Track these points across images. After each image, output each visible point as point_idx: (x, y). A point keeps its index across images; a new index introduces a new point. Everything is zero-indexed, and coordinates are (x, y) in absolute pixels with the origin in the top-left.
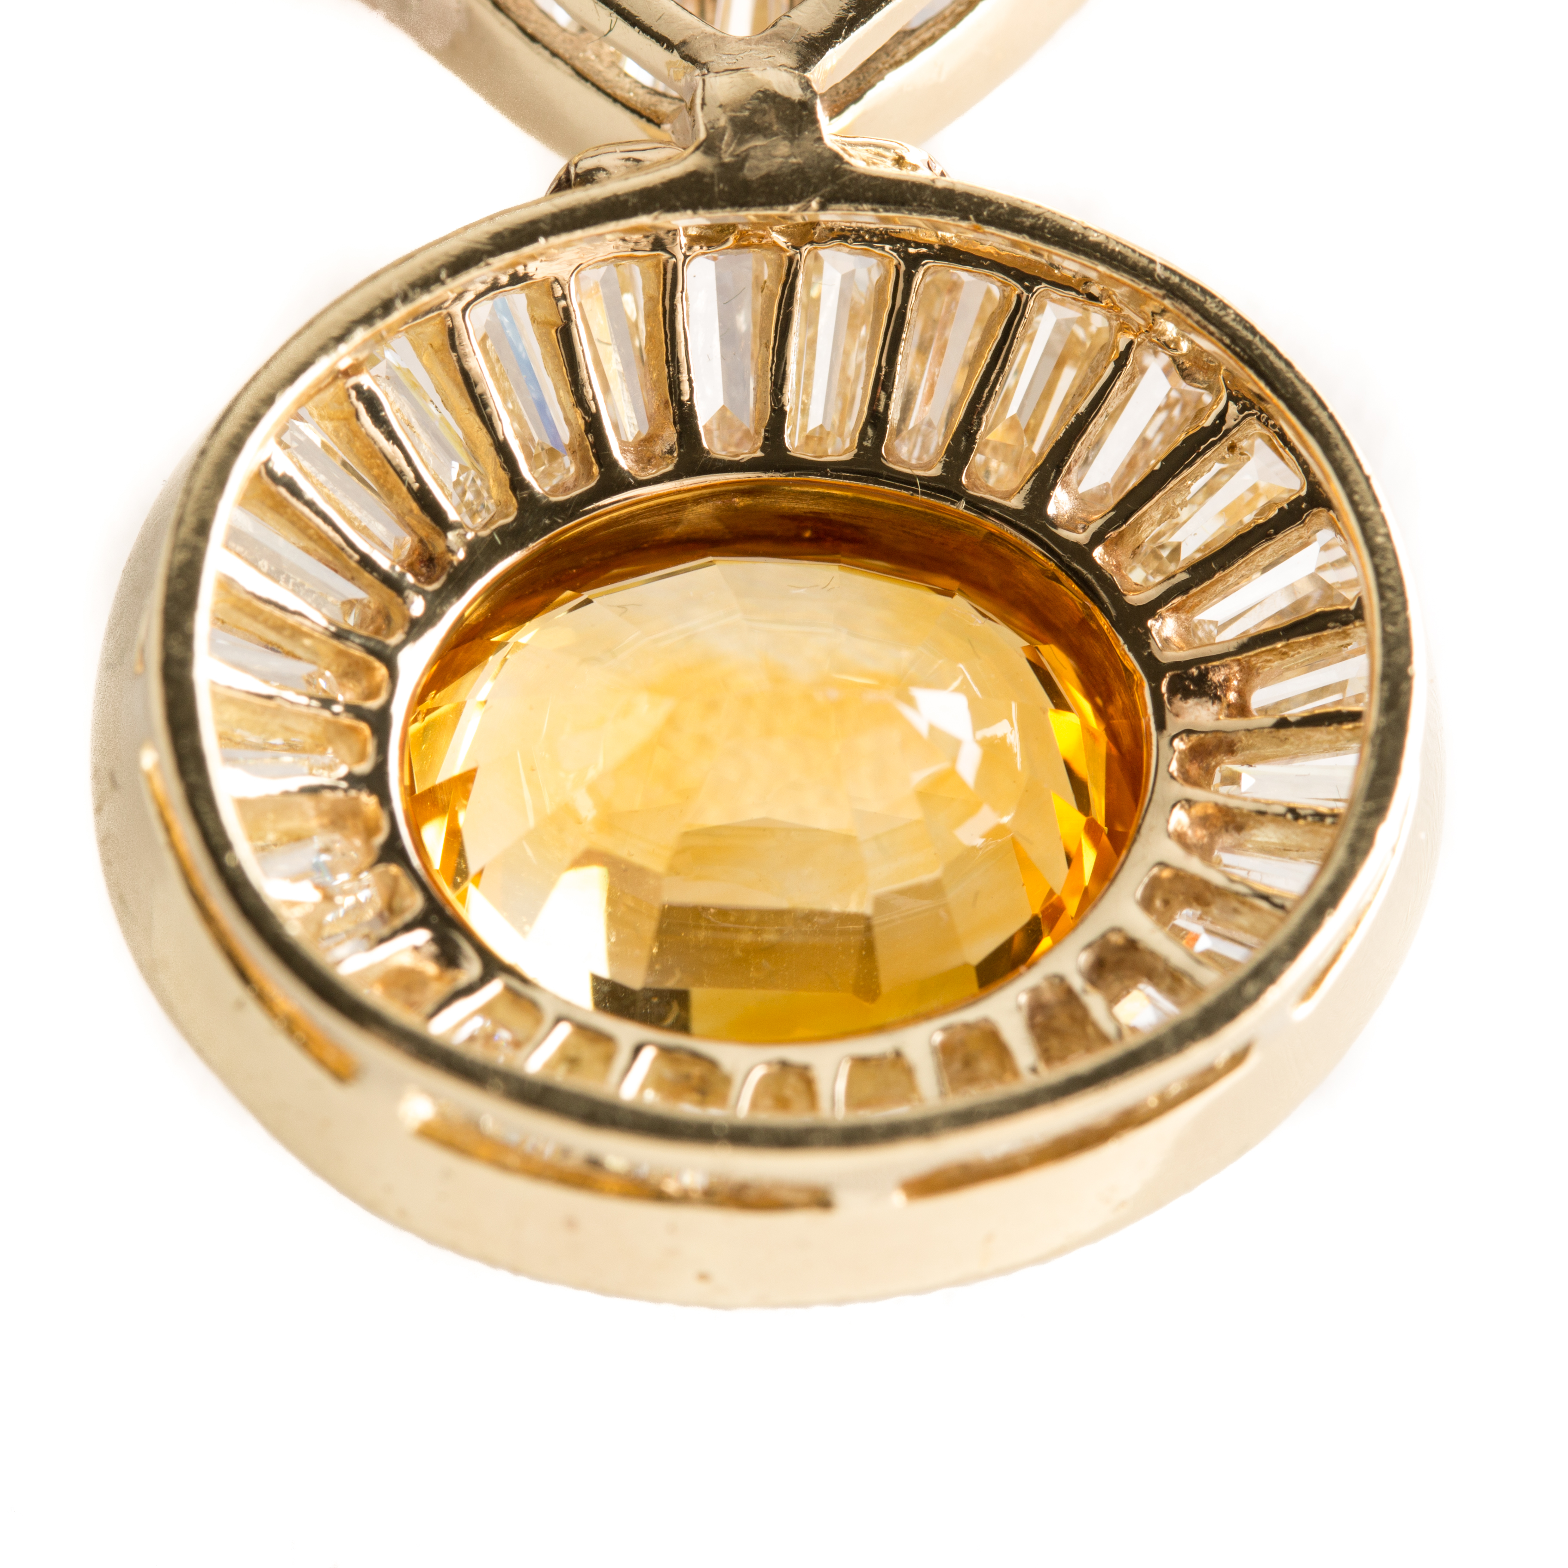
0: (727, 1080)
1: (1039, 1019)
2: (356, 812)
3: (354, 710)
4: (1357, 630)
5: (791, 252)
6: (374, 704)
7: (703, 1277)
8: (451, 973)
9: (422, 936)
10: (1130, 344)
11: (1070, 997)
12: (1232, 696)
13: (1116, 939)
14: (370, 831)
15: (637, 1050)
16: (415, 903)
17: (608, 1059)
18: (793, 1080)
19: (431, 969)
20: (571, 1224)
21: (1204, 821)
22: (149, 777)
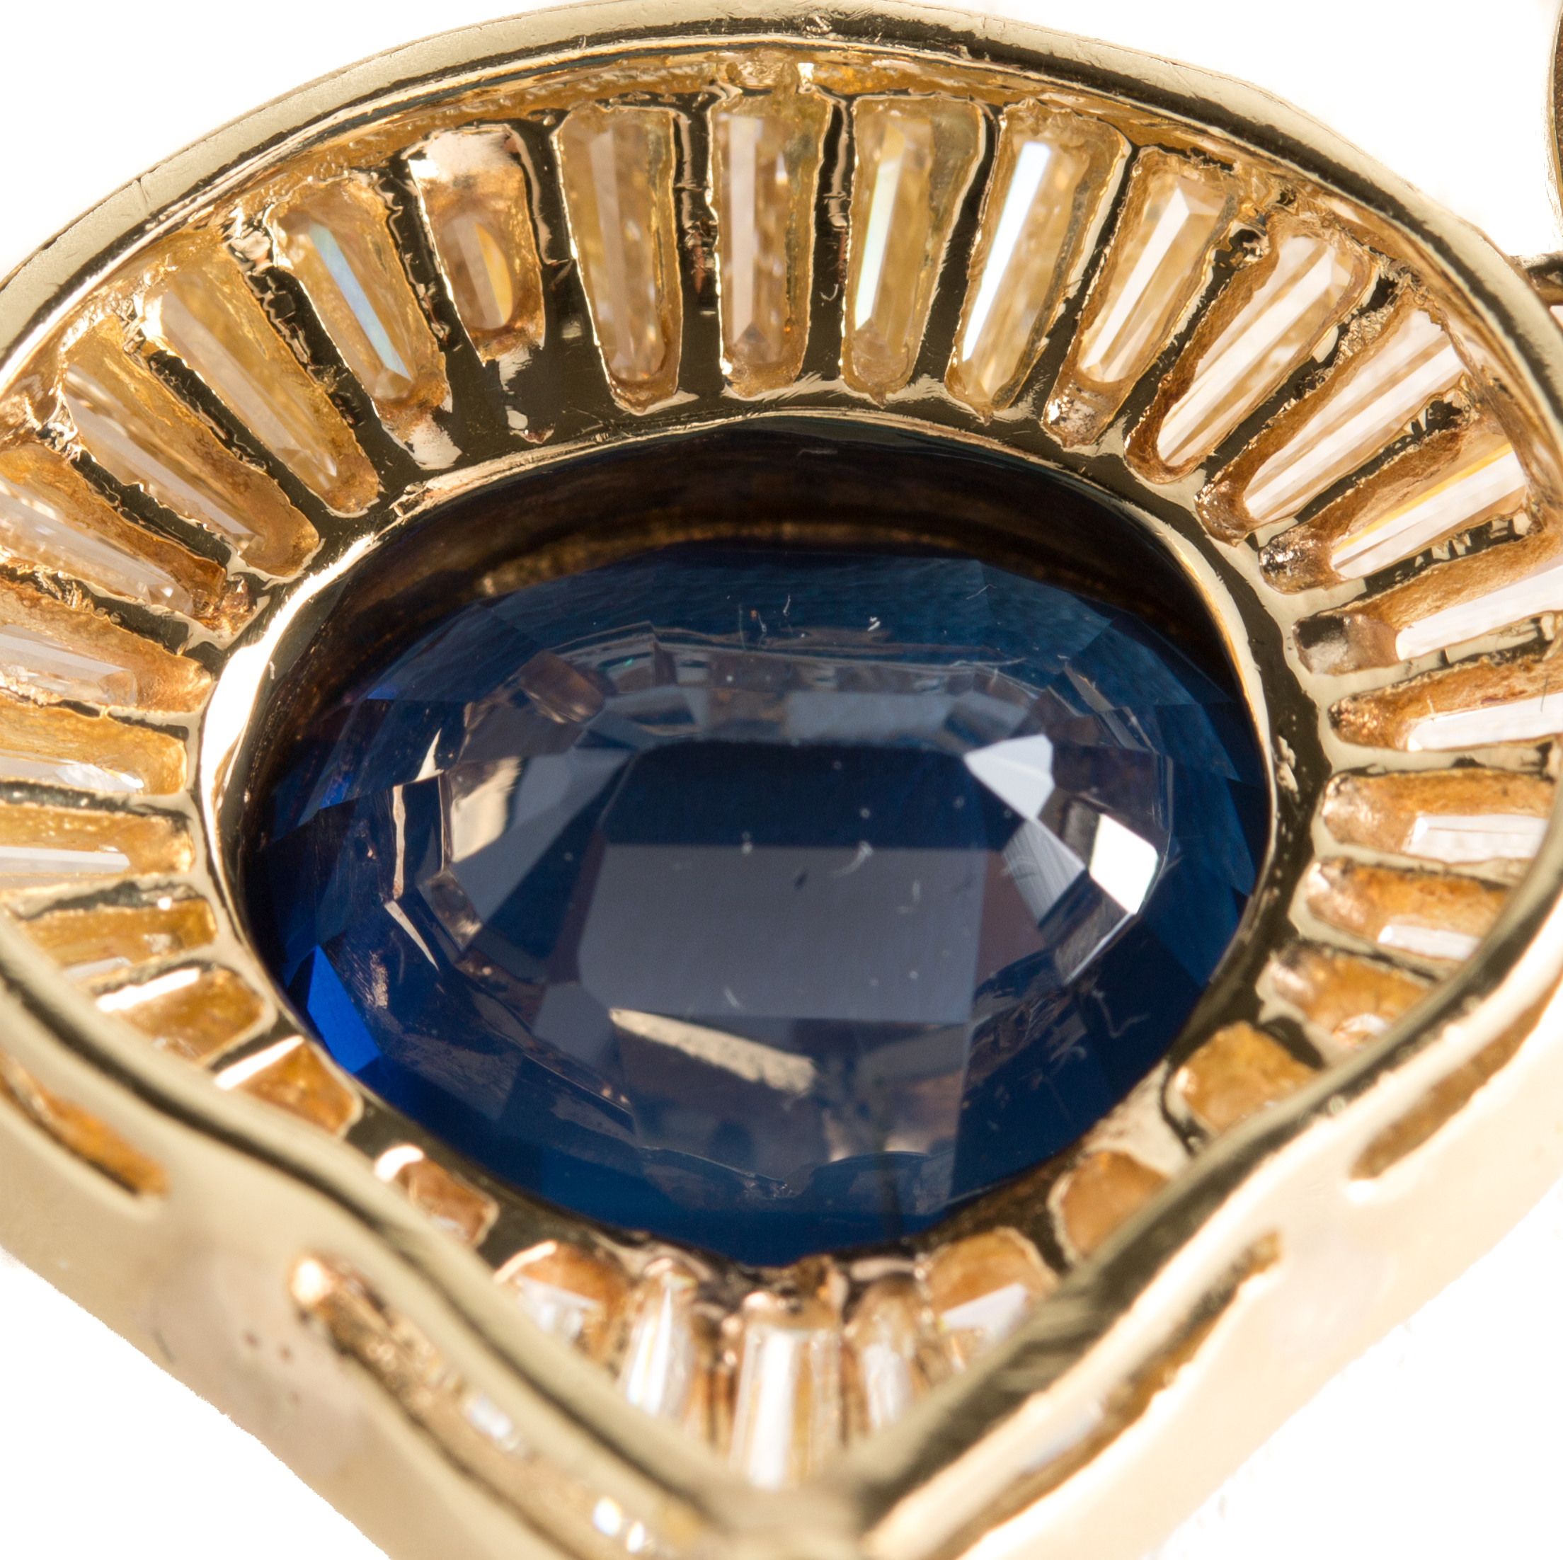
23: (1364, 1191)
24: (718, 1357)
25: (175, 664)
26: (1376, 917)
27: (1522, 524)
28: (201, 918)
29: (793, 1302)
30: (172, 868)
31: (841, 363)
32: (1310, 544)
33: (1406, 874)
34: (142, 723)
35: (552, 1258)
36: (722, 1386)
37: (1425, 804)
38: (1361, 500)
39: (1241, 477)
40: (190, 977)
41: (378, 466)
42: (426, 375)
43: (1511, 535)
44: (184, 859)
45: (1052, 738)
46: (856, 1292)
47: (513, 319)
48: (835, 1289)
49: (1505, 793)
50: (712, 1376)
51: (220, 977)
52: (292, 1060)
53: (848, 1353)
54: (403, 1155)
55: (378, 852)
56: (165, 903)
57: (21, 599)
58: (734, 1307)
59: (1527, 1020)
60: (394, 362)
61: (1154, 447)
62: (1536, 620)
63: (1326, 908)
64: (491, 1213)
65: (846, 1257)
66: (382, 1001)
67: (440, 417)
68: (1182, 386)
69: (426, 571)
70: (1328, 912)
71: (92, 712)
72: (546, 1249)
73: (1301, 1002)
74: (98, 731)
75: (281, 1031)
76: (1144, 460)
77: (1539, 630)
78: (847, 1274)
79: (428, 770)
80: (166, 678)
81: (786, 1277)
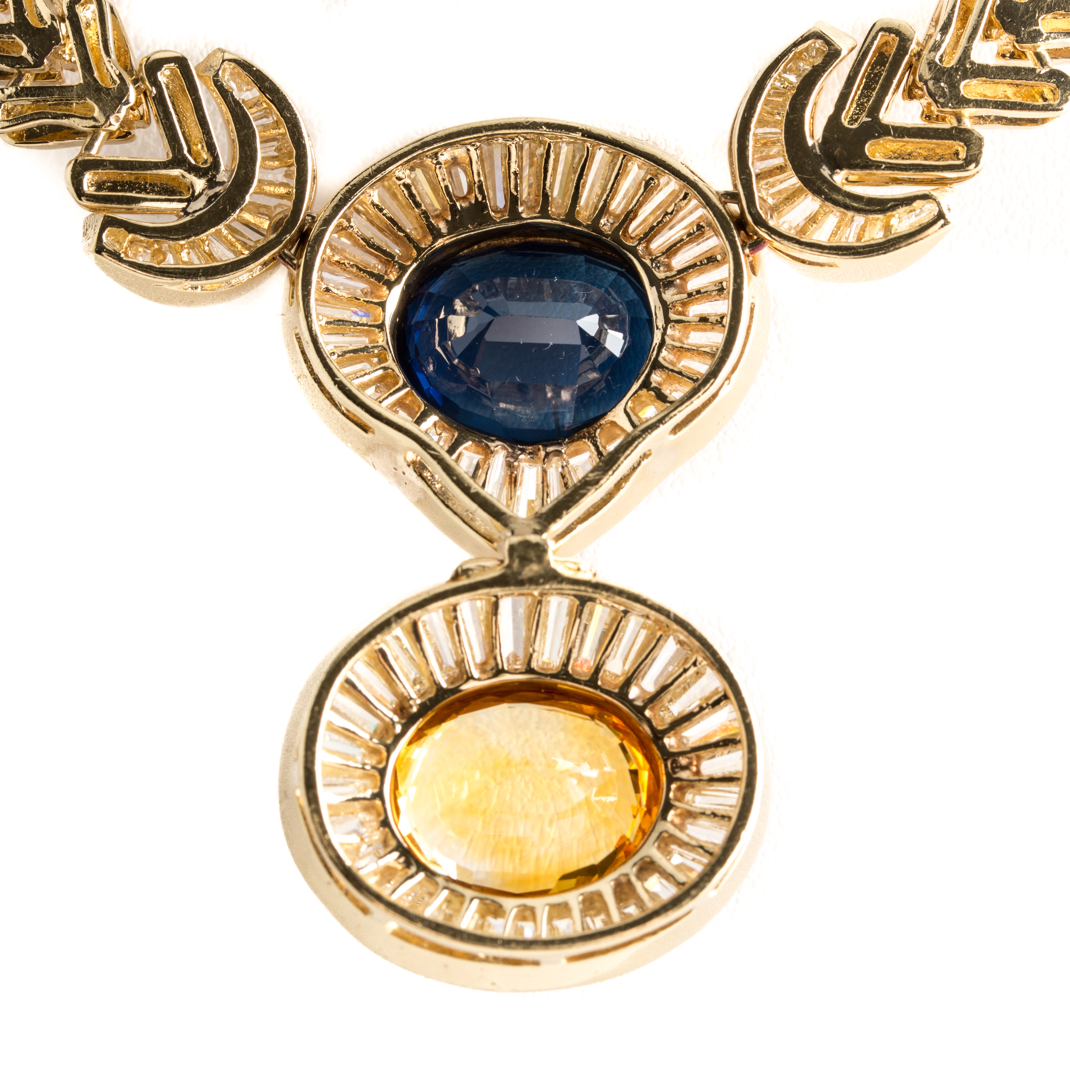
0: (504, 912)
1: (618, 889)
2: (374, 807)
3: (373, 767)
4: (739, 746)
5: (540, 598)
6: (381, 766)
7: (493, 984)
8: (407, 870)
9: (396, 854)
10: (661, 636)
11: (629, 882)
12: (694, 769)
13: (648, 860)
14: (379, 815)
15: (472, 900)
16: (393, 843)
17: (462, 903)
18: (528, 913)
19: (400, 867)
20: (446, 966)
21: (680, 815)
22: (298, 798)
23: (672, 437)
24: (512, 473)
25: (380, 286)
26: (679, 360)
27: (719, 257)
28: (385, 355)
29: (532, 456)
30: (378, 342)
31: (549, 209)
32: (666, 260)
33: (688, 350)
34: (371, 302)
35: (471, 445)
36: (513, 479)
37: (694, 330)
38: (679, 249)
39: (649, 242)
40: (381, 372)
41: (432, 234)
42: (444, 209)
43: (716, 259)
44: (380, 340)
45: (599, 315)
46: (547, 455)
47: (467, 195)
48: (542, 453)
49: (713, 328)
50: (511, 476)
51: (390, 371)
52: (407, 394)
53: (544, 472)
54: (434, 418)
55: (431, 329)
56: (376, 351)
57: (341, 269)
58: (516, 459)
59: (714, 396)
60: (437, 206)
61: (628, 232)
62: (721, 283)
63: (666, 358)
64: (456, 434)
65: (545, 446)
66: (432, 369)
67: (447, 221)
68: (635, 216)
69: (445, 254)
70: (667, 359)
71: (359, 300)
72: (470, 443)
73: (659, 384)
74: (360, 304)
75: (404, 386)
76: (625, 236)
77: (722, 286)
78: (545, 450)
79: (442, 316)
80: (378, 290)
81: (530, 449)
